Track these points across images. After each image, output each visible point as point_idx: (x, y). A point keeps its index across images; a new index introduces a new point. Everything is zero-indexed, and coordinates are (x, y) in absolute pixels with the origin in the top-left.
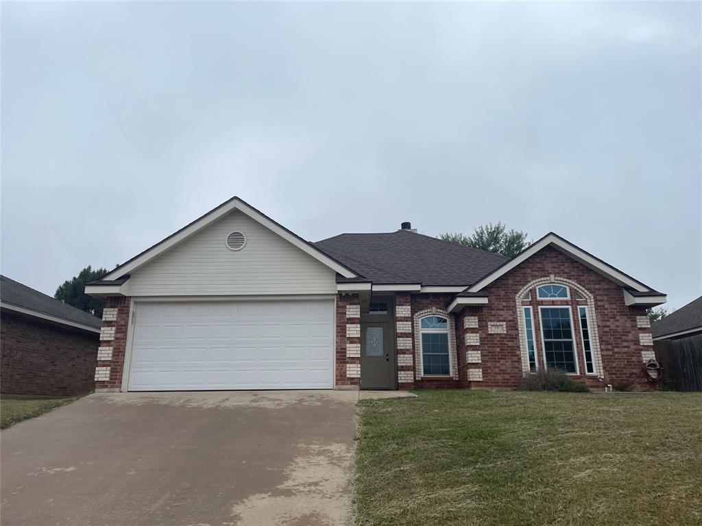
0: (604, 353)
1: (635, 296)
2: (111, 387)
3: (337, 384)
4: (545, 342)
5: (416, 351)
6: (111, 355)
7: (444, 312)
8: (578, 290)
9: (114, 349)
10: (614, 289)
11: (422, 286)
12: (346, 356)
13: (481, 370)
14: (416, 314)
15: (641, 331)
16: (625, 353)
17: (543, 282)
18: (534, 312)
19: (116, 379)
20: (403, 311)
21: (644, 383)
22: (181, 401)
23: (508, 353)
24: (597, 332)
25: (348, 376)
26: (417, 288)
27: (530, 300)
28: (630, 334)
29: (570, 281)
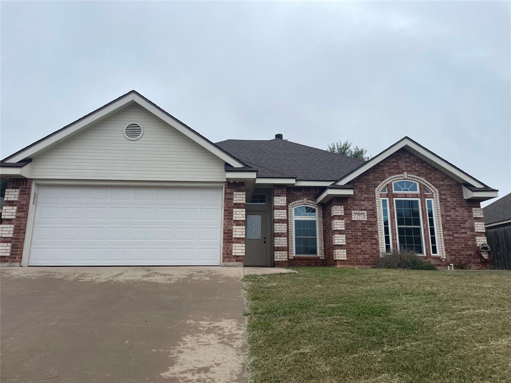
0: (447, 238)
1: (473, 191)
2: (12, 262)
3: (223, 261)
4: (398, 228)
5: (290, 235)
6: (12, 232)
7: (313, 202)
8: (426, 185)
9: (15, 226)
10: (454, 185)
11: (296, 180)
12: (232, 236)
13: (345, 251)
14: (290, 204)
15: (475, 220)
16: (463, 238)
17: (398, 178)
18: (390, 203)
19: (16, 254)
20: (280, 201)
21: (478, 263)
22: (76, 276)
23: (368, 236)
24: (441, 220)
25: (234, 254)
26: (292, 181)
27: (387, 193)
28: (467, 223)
29: (420, 178)
